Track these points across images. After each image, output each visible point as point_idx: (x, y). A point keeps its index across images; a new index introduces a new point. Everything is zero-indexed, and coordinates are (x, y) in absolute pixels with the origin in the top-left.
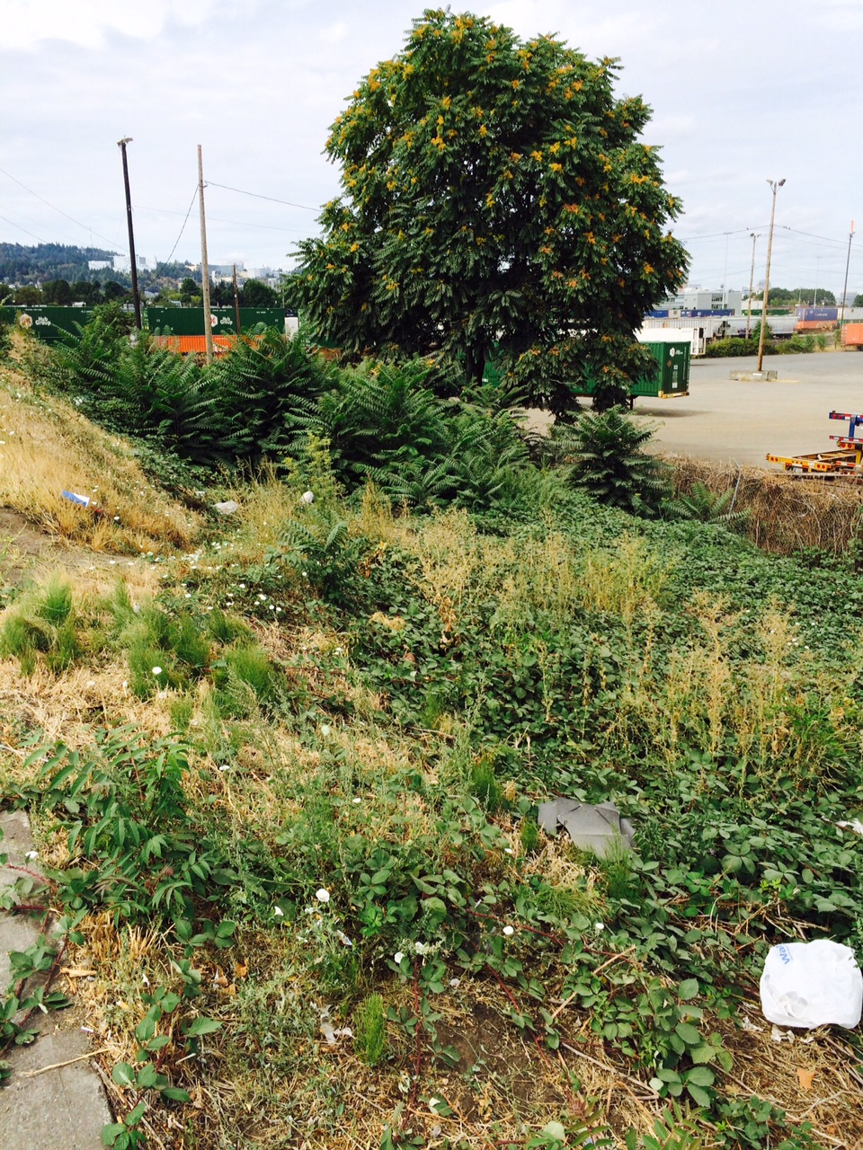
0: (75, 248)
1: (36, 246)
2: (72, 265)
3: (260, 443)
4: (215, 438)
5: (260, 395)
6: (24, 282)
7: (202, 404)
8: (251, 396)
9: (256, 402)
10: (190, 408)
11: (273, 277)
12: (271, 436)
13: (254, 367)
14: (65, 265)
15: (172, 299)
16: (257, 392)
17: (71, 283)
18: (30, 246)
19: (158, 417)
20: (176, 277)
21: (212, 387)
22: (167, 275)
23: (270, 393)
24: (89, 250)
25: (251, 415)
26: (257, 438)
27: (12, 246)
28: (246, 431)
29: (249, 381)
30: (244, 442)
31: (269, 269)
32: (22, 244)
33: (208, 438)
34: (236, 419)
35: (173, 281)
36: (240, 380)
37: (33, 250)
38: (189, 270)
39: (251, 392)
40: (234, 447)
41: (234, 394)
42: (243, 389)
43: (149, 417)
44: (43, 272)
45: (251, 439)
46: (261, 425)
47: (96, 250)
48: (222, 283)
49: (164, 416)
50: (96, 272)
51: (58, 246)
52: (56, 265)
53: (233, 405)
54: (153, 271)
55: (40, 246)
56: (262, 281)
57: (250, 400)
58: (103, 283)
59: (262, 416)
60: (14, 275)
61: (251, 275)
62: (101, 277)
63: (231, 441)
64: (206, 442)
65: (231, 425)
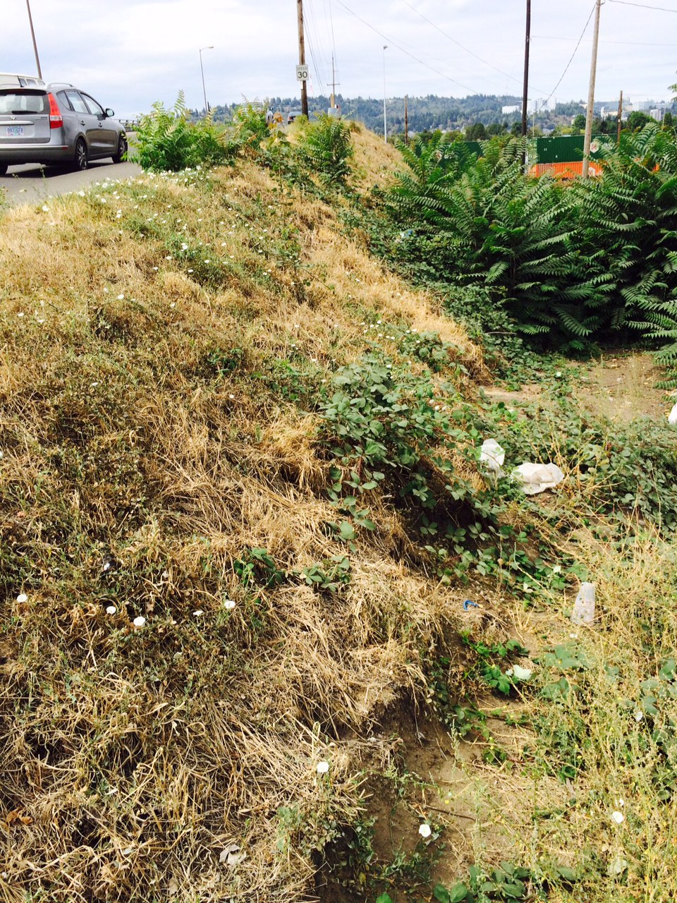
0: (494, 97)
1: (465, 98)
2: (490, 111)
3: (624, 292)
4: (562, 287)
5: (636, 225)
6: (453, 127)
7: (551, 240)
8: (623, 227)
9: (627, 235)
10: (534, 246)
11: (655, 108)
12: (641, 284)
13: (632, 187)
14: (485, 112)
15: (564, 134)
16: (631, 220)
17: (486, 126)
18: (461, 98)
19: (489, 259)
20: (570, 115)
21: (570, 215)
22: (564, 113)
23: (650, 222)
24: (504, 98)
25: (618, 253)
26: (620, 286)
27: (448, 99)
28: (608, 276)
29: (621, 204)
30: (602, 292)
31: (652, 102)
32: (455, 97)
33: (551, 288)
34: (596, 259)
35: (568, 118)
36: (609, 204)
37: (462, 101)
38: (582, 107)
39: (622, 221)
40: (588, 297)
41: (598, 225)
42: (612, 218)
43: (480, 259)
44: (468, 119)
45: (612, 286)
46: (629, 268)
47: (509, 97)
48: (609, 118)
49: (498, 257)
50: (507, 116)
51: (481, 95)
52: (478, 111)
53: (594, 238)
54: (552, 111)
55: (468, 97)
56: (645, 113)
57: (619, 233)
58: (511, 124)
59: (634, 255)
60: (446, 123)
61: (636, 108)
62: (511, 119)
63: (584, 289)
64: (549, 293)
65: (589, 266)
